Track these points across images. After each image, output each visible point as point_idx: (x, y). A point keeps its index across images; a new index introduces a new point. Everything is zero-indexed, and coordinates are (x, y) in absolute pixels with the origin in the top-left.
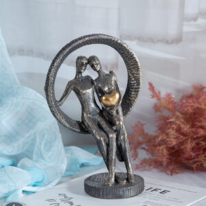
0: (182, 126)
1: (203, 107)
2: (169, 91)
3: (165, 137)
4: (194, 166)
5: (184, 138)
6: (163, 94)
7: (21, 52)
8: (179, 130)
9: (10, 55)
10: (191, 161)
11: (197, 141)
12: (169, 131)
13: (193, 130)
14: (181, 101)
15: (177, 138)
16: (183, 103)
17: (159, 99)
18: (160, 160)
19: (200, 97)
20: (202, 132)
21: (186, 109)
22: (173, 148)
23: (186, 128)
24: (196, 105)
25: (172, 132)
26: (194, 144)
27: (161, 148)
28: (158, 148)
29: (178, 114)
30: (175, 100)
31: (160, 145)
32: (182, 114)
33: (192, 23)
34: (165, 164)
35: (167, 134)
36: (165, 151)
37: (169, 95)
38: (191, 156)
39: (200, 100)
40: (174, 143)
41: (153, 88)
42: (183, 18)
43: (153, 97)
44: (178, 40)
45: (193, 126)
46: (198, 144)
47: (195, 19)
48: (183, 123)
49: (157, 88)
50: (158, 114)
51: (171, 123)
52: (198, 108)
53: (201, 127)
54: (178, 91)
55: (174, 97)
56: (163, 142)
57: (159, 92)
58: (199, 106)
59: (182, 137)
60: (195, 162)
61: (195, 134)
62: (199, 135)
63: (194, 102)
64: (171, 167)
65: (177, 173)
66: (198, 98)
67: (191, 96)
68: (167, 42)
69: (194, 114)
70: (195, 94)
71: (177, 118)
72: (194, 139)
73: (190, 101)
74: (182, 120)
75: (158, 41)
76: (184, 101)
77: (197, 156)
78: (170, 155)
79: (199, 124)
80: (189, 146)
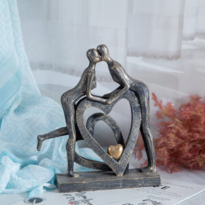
0: (181, 131)
1: (199, 114)
2: (169, 101)
3: (166, 140)
4: (191, 165)
5: (183, 141)
6: (164, 103)
7: (42, 66)
8: (178, 134)
9: (32, 70)
10: (189, 161)
11: (194, 144)
12: (169, 135)
13: (191, 134)
14: (180, 109)
15: (176, 141)
16: (182, 111)
17: (161, 107)
18: (162, 160)
19: (196, 106)
20: (198, 136)
21: (184, 116)
22: (173, 150)
23: (184, 132)
24: (193, 113)
25: (172, 136)
26: (191, 146)
27: (162, 149)
28: (160, 150)
29: (177, 120)
30: (175, 109)
31: (161, 147)
32: (181, 120)
33: (189, 42)
34: (166, 163)
35: (168, 138)
36: (166, 152)
37: (169, 104)
38: (188, 157)
39: (196, 108)
40: (174, 145)
41: (156, 97)
42: (182, 38)
43: (156, 105)
44: (177, 56)
45: (190, 131)
46: (194, 146)
47: (192, 39)
48: (182, 128)
49: (159, 98)
50: (160, 120)
51: (171, 128)
52: (194, 115)
53: (198, 132)
54: (178, 100)
55: (173, 105)
56: (165, 144)
57: (161, 102)
58: (196, 113)
59: (180, 140)
60: (192, 162)
61: (192, 137)
62: (195, 139)
63: (191, 110)
64: (171, 166)
65: (176, 171)
66: (194, 107)
67: (188, 105)
68: (168, 58)
69: (192, 120)
70: (192, 103)
71: (177, 124)
72: (191, 142)
73: (188, 109)
74: (181, 126)
75: (161, 57)
76: (183, 109)
77: (194, 156)
78: (170, 156)
79: (195, 129)
80: (187, 148)
